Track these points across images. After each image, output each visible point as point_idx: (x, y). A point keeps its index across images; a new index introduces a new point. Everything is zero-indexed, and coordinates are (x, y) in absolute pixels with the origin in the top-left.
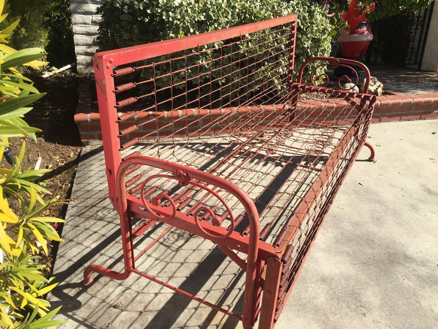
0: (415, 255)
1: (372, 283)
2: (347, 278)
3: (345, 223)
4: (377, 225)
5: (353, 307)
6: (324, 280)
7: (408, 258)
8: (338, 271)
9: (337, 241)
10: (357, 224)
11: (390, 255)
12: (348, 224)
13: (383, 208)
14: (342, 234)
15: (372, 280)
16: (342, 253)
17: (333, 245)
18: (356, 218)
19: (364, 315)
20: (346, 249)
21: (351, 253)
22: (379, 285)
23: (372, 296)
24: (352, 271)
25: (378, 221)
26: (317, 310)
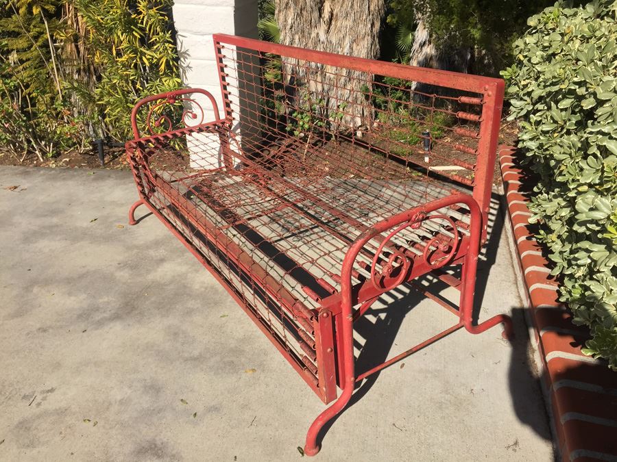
0: (112, 325)
1: (129, 281)
2: (148, 272)
3: (199, 305)
4: (169, 327)
5: (130, 262)
6: (162, 260)
7: (116, 317)
8: (159, 270)
9: (185, 287)
10: (189, 312)
11: (133, 308)
12: (195, 307)
13: (186, 355)
14: (189, 295)
15: (131, 283)
16: (171, 282)
17: (183, 281)
18: (197, 319)
19: (119, 264)
20: (172, 287)
21: (164, 287)
22: (124, 283)
23: (124, 275)
24: (150, 277)
25: (175, 334)
26: (148, 247)
